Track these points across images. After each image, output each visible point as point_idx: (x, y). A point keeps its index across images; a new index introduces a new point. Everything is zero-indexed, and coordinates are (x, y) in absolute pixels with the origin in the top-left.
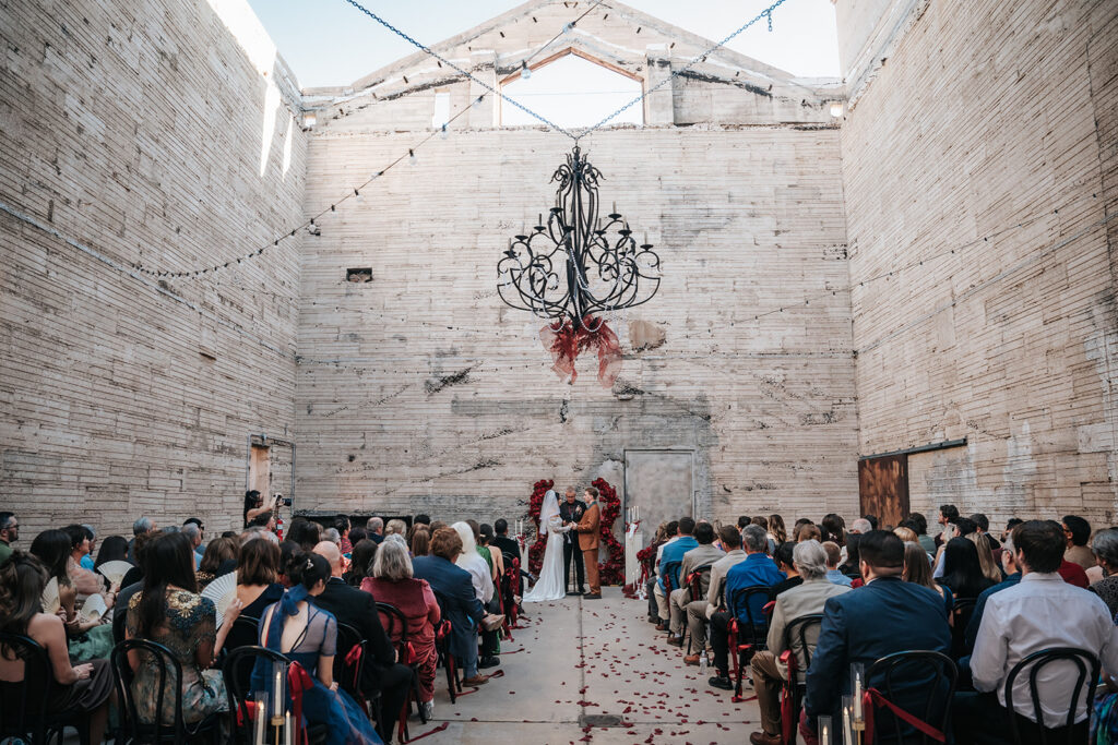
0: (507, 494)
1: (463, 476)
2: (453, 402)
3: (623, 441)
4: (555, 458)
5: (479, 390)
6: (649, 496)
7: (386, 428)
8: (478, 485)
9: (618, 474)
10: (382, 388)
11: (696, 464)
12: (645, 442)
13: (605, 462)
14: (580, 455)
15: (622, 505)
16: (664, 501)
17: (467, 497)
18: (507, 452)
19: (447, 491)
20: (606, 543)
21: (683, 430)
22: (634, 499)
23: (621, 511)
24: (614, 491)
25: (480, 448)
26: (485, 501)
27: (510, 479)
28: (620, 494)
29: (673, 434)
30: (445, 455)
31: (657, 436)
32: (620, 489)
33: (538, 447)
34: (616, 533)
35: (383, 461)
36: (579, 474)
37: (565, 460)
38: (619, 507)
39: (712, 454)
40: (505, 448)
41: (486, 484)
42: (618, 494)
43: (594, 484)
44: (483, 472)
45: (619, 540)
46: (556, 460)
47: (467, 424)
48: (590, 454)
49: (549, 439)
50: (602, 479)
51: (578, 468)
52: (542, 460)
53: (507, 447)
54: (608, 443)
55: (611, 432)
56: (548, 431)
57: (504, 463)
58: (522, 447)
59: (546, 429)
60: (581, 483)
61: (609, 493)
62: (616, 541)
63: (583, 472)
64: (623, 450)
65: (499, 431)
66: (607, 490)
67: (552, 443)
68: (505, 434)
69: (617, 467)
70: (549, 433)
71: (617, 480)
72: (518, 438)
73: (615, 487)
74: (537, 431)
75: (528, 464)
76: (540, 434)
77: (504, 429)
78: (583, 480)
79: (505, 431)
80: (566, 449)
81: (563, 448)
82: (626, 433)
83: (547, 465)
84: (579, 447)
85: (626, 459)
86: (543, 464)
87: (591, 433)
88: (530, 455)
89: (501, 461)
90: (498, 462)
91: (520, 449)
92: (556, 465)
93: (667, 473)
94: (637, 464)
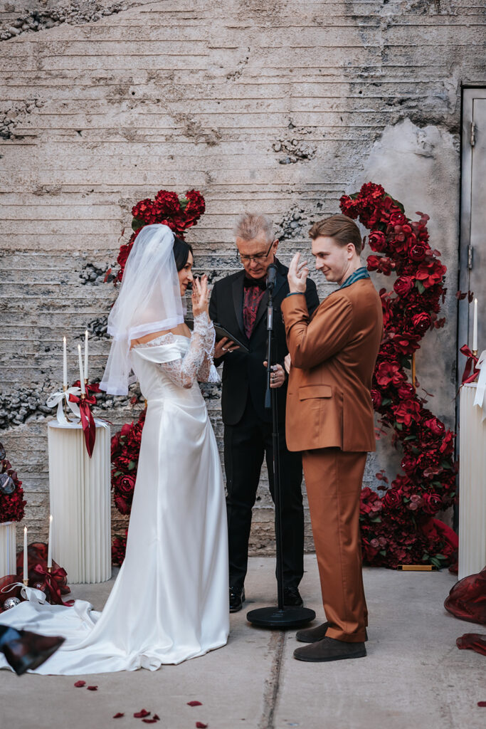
0: (45, 242)
3: (456, 50)
4: (209, 117)
9: (437, 172)
13: (391, 132)
14: (298, 105)
15: (449, 283)
18: (43, 95)
20: (390, 419)
23: (446, 305)
24: (422, 234)
27: (55, 193)
28: (441, 241)
32: (441, 225)
33: (152, 77)
36: (299, 173)
37: (245, 121)
38: (436, 290)
40: (34, 82)
42: (434, 242)
43: (351, 207)
45: (436, 405)
46: (214, 123)
48: (338, 101)
49: (190, 45)
50: (380, 187)
51: (294, 153)
52: (166, 123)
53: (42, 75)
54: (402, 61)
55: (413, 19)
56: (187, 15)
57: (31, 133)
58: (95, 74)
59: (181, 8)
60: (302, 205)
61: (402, 239)
62: (427, 414)
63: (313, 164)
64: (456, 84)
65: (13, 16)
66: (397, 227)
67: (201, 63)
68: (36, 29)
69: (433, 146)
70: (192, 22)
71: (433, 194)
72: (80, 45)
73: (425, 218)
74: (148, 16)
75: (118, 138)
76: (157, 28)
77: (31, 12)
78: (311, 195)
79: (35, 17)
80: (252, 81)
81: (241, 80)
82: (468, 21)
83: (185, 139)
84: (297, 76)
85: (468, 117)
86: (169, 139)
87: (342, 22)
88: (125, 105)
89: (19, 126)
90: (13, 131)
91: (89, 83)
92: (215, 140)
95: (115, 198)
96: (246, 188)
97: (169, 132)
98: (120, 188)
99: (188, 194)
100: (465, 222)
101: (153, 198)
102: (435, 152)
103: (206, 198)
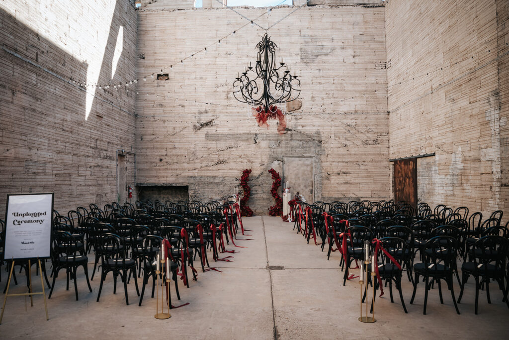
0: (231, 175)
1: (211, 168)
2: (206, 134)
3: (282, 152)
4: (252, 160)
5: (218, 129)
6: (293, 177)
7: (176, 146)
8: (218, 172)
9: (280, 167)
10: (174, 128)
11: (315, 162)
12: (292, 152)
13: (274, 162)
14: (263, 158)
15: (282, 181)
16: (301, 179)
17: (213, 177)
18: (231, 157)
19: (204, 174)
20: (275, 197)
21: (309, 147)
22: (287, 178)
23: (282, 183)
24: (278, 174)
25: (219, 155)
26: (221, 179)
27: (232, 169)
29: (305, 149)
30: (203, 159)
31: (298, 150)
32: (281, 173)
33: (244, 155)
34: (280, 193)
35: (175, 161)
36: (263, 167)
37: (256, 160)
38: (280, 181)
39: (322, 158)
40: (229, 155)
41: (221, 171)
42: (280, 175)
43: (269, 171)
44: (220, 166)
45: (280, 196)
46: (252, 161)
47: (212, 144)
48: (268, 158)
49: (249, 151)
50: (273, 169)
51: (262, 164)
52: (246, 160)
54: (276, 153)
55: (277, 148)
58: (237, 154)
59: (248, 146)
61: (276, 175)
62: (279, 197)
63: (265, 166)
64: (282, 156)
65: (227, 147)
67: (251, 153)
68: (230, 149)
70: (249, 148)
71: (280, 170)
72: (235, 151)
74: (244, 147)
75: (240, 162)
76: (245, 149)
77: (229, 147)
78: (264, 170)
80: (257, 155)
82: (284, 148)
83: (248, 163)
84: (263, 155)
85: (284, 160)
86: (246, 162)
87: (268, 148)
88: (241, 158)
89: (228, 161)
91: (236, 156)
92: (252, 163)
93: (302, 166)
94: (289, 162)
96: (256, 169)
98: (241, 169)
99: (250, 170)
100: (284, 173)
102: (280, 164)
103: (252, 170)
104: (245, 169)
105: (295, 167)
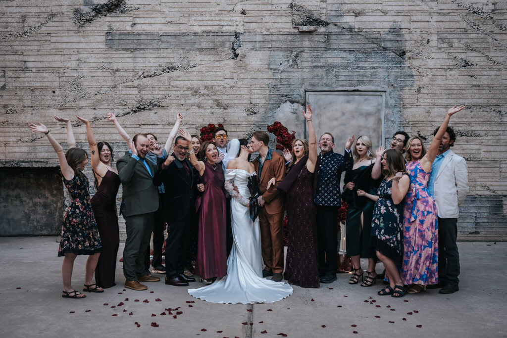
2: (108, 34)
3: (303, 79)
4: (225, 100)
5: (138, 21)
7: (30, 65)
9: (297, 118)
10: (24, 18)
11: (387, 106)
12: (329, 82)
13: (283, 105)
14: (253, 97)
18: (170, 93)
21: (373, 68)
25: (140, 88)
29: (362, 72)
30: (99, 97)
31: (343, 75)
32: (299, 135)
33: (206, 87)
35: (28, 103)
36: (254, 118)
37: (236, 102)
39: (406, 96)
40: (168, 89)
43: (270, 129)
44: (144, 116)
46: (226, 102)
47: (124, 61)
48: (266, 96)
49: (218, 77)
50: (280, 123)
51: (252, 112)
52: (211, 102)
53: (170, 86)
54: (286, 83)
55: (290, 70)
56: (218, 68)
57: (167, 105)
58: (187, 86)
59: (216, 66)
60: (254, 129)
61: (287, 139)
63: (258, 115)
64: (303, 90)
65: (161, 68)
66: (286, 136)
67: (222, 83)
68: (168, 72)
69: (296, 110)
70: (219, 70)
71: (296, 125)
72: (183, 77)
73: (295, 132)
74: (205, 68)
75: (195, 107)
76: (208, 72)
77: (167, 67)
78: (258, 126)
79: (168, 68)
80: (239, 89)
81: (235, 88)
82: (307, 71)
83: (217, 107)
84: (253, 87)
85: (307, 101)
86: (211, 107)
87: (267, 70)
88: (197, 96)
89: (163, 103)
90: (161, 104)
91: (185, 89)
92: (226, 107)
93: (353, 117)
94: (320, 107)
95: (194, 126)
96: (237, 123)
97: (212, 105)
98: (195, 123)
99: (218, 125)
100: (307, 134)
101: (207, 126)
102: (297, 111)
103: (224, 126)
104: (206, 124)
105: (336, 119)
